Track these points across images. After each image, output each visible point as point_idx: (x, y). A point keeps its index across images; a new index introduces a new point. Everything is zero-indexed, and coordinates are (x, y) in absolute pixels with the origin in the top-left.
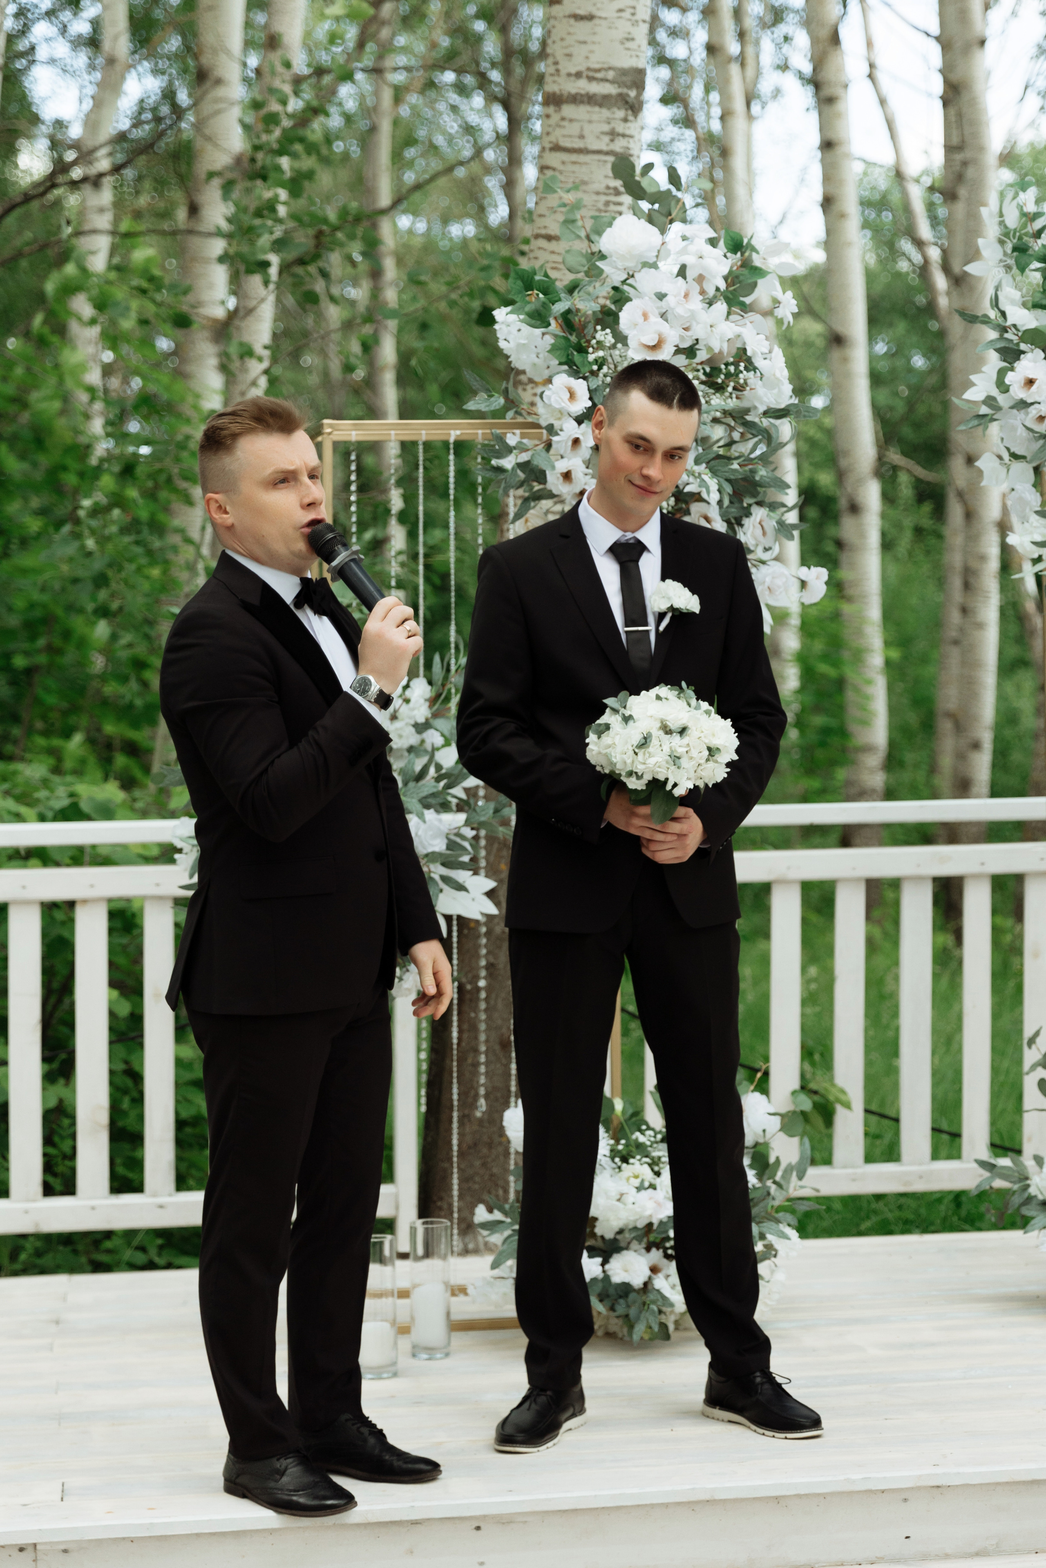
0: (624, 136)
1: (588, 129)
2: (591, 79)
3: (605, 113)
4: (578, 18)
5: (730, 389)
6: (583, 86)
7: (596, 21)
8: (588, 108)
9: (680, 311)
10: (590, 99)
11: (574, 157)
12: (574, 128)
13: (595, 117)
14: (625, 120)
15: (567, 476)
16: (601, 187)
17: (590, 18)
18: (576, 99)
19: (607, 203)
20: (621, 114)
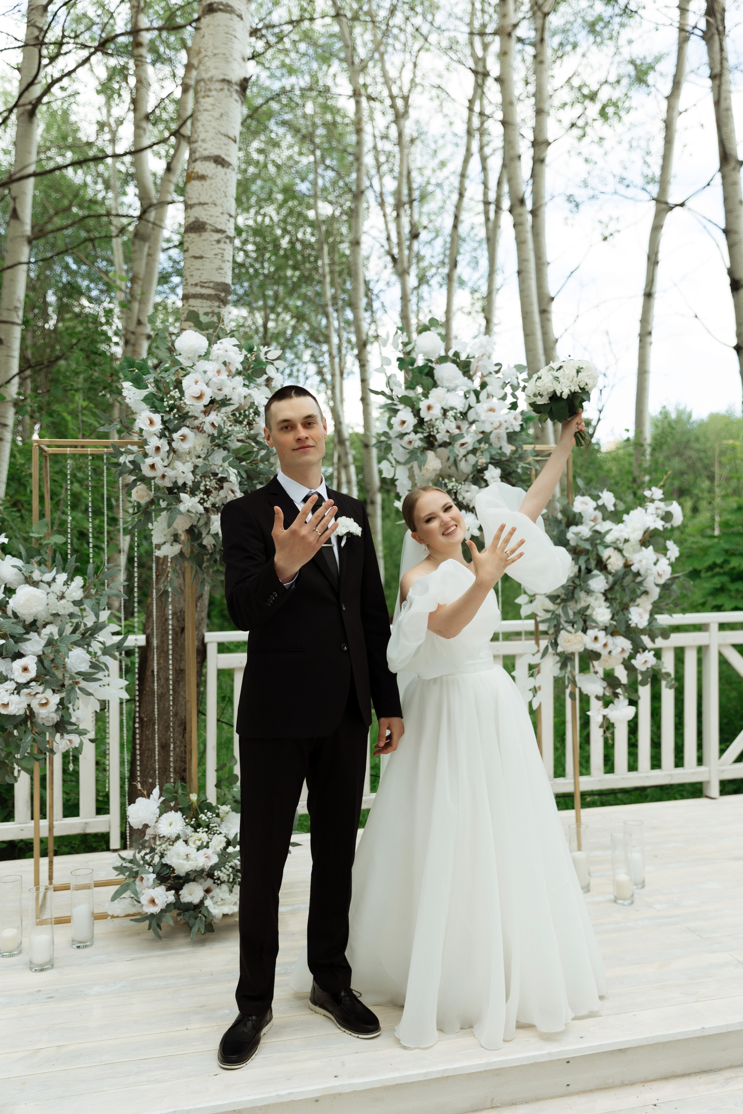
2: (202, 287)
3: (209, 303)
4: (196, 258)
5: (245, 423)
6: (199, 290)
7: (204, 259)
8: (201, 300)
9: (214, 379)
10: (202, 296)
13: (204, 305)
14: (219, 307)
15: (153, 467)
17: (201, 257)
18: (195, 296)
20: (217, 304)
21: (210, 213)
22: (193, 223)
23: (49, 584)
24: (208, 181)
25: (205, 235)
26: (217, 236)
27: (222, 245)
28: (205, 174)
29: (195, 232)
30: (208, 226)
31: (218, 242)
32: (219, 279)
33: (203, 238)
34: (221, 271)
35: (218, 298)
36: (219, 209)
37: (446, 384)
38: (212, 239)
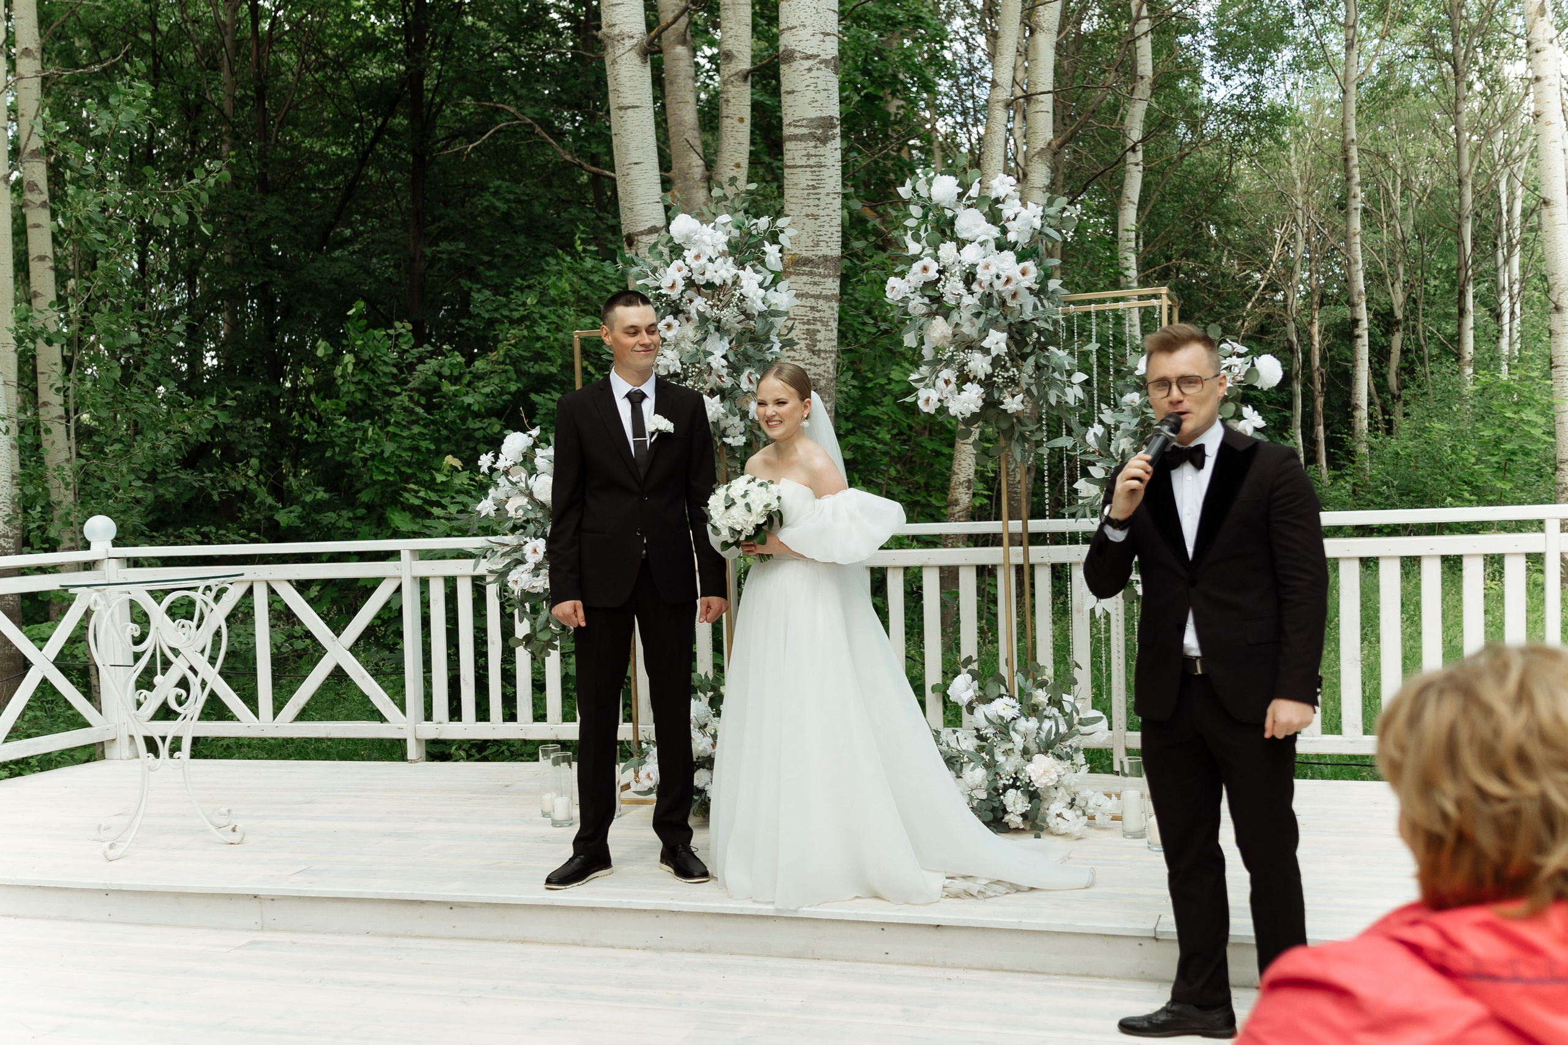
0: (815, 156)
1: (798, 154)
2: (796, 126)
3: (803, 144)
4: (788, 92)
7: (797, 93)
8: (795, 143)
9: (693, 265)
10: (796, 137)
11: (794, 170)
12: (792, 155)
13: (799, 147)
14: (816, 147)
16: (804, 186)
17: (792, 92)
19: (809, 194)
20: (813, 144)
21: (799, 38)
22: (784, 51)
25: (795, 65)
26: (808, 64)
27: (814, 73)
29: (787, 63)
30: (798, 55)
31: (810, 70)
32: (813, 114)
33: (793, 68)
34: (815, 104)
35: (813, 136)
36: (810, 30)
37: (963, 235)
38: (802, 68)
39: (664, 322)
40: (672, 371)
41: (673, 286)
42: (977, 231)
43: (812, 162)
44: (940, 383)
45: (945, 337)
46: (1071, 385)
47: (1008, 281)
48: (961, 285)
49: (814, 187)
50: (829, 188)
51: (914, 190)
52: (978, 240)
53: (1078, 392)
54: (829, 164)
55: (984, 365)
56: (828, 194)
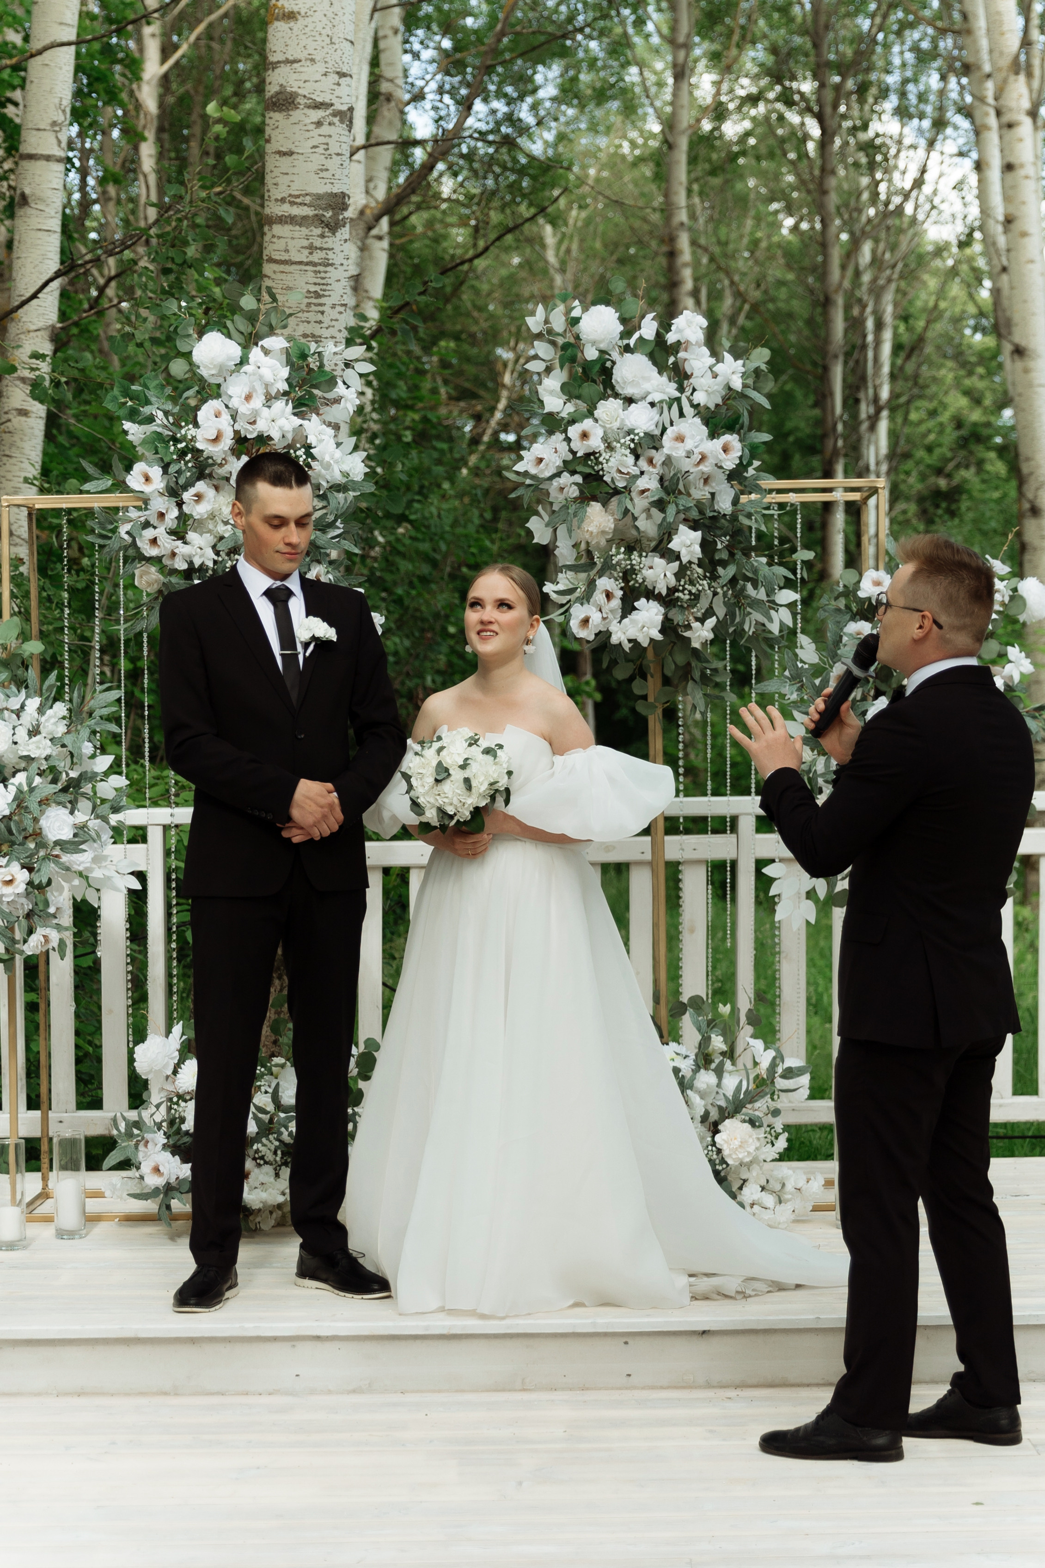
0: (321, 249)
1: (291, 244)
2: (292, 203)
3: (304, 231)
4: (282, 154)
6: (287, 209)
7: (295, 156)
8: (291, 227)
10: (292, 220)
11: (282, 268)
12: (280, 244)
13: (297, 235)
14: (322, 236)
16: (303, 292)
17: (290, 153)
18: (282, 220)
19: (309, 305)
20: (318, 231)
21: (304, 77)
22: (277, 93)
23: (18, 713)
24: (301, 22)
25: (296, 115)
26: (317, 115)
27: (325, 129)
28: (296, 9)
29: (280, 111)
30: (300, 100)
31: (319, 124)
32: (322, 188)
33: (292, 119)
34: (322, 175)
35: (319, 220)
36: (320, 68)
37: (628, 391)
38: (308, 121)
39: (192, 491)
40: (197, 562)
41: (216, 440)
42: (647, 386)
43: (317, 257)
44: (599, 597)
45: (603, 532)
46: (774, 605)
47: (703, 458)
48: (631, 459)
49: (318, 295)
50: (334, 299)
51: (547, 321)
52: (650, 399)
53: (785, 616)
54: (337, 262)
55: (668, 574)
56: (334, 306)
